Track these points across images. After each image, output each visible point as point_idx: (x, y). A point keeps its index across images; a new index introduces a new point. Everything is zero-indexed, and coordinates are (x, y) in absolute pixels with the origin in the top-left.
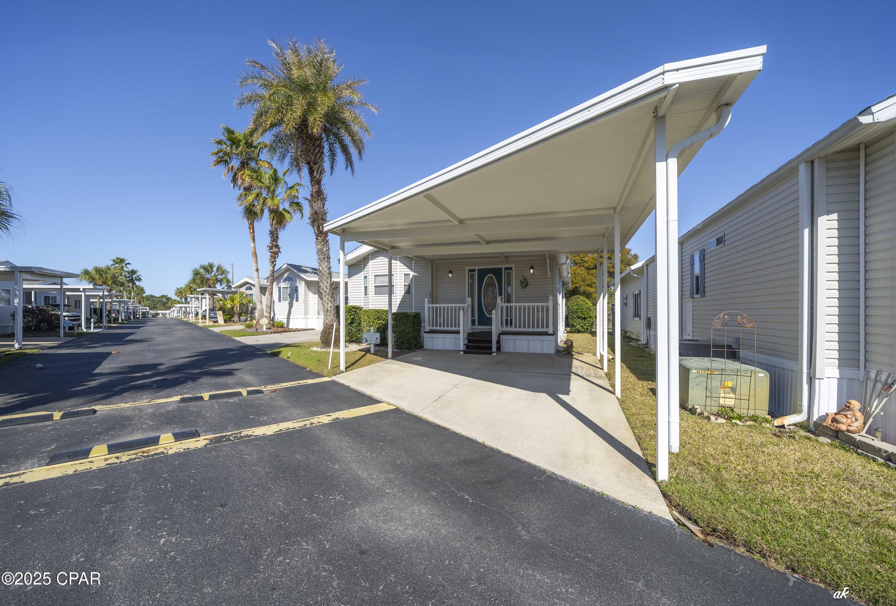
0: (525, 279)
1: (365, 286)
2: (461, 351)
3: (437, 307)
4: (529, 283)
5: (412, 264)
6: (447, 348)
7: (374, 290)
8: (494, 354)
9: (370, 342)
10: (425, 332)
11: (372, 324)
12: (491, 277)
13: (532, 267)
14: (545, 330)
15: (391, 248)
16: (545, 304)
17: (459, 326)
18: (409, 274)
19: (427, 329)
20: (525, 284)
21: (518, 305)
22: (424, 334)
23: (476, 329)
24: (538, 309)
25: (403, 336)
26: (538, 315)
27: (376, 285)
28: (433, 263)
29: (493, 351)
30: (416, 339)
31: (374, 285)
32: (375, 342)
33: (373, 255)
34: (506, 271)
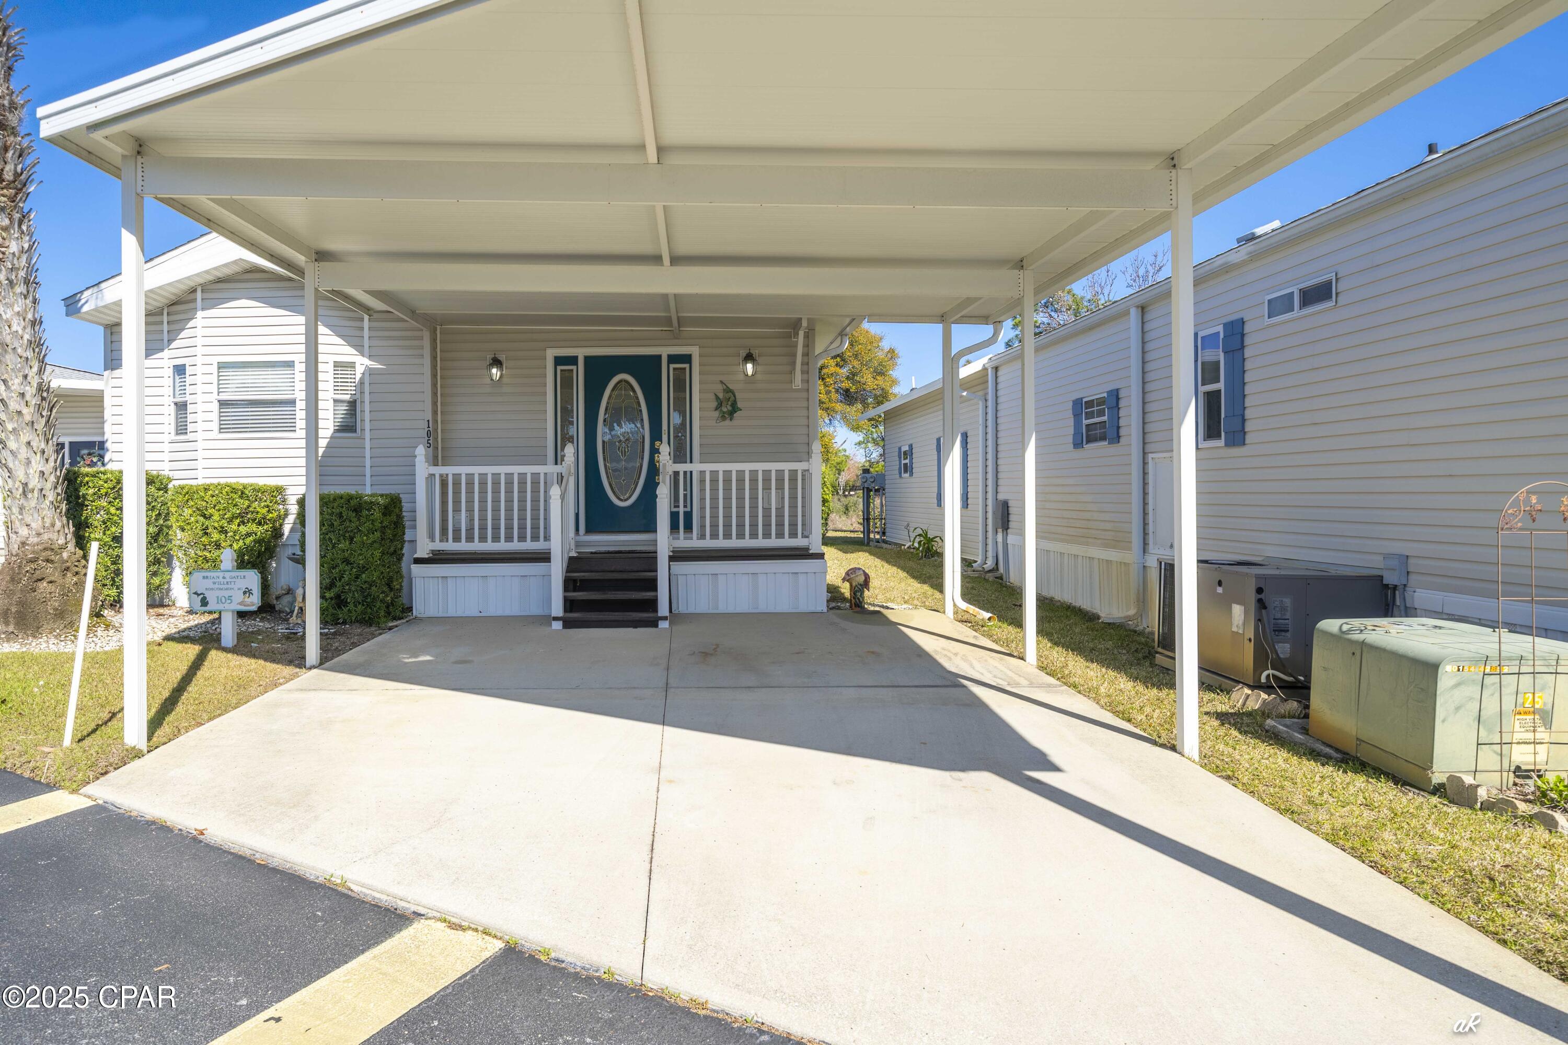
0: (728, 390)
1: (178, 400)
2: (556, 619)
3: (457, 477)
4: (739, 405)
5: (362, 329)
6: (494, 610)
7: (215, 416)
8: (664, 625)
9: (220, 607)
10: (418, 561)
11: (216, 536)
12: (627, 382)
13: (749, 357)
14: (799, 542)
15: (314, 256)
16: (799, 466)
17: (547, 538)
18: (352, 365)
19: (424, 548)
20: (730, 408)
21: (708, 467)
22: (413, 566)
23: (588, 544)
24: (767, 480)
25: (346, 578)
26: (767, 499)
27: (224, 397)
28: (435, 330)
29: (660, 614)
30: (389, 585)
31: (214, 397)
32: (240, 604)
33: (211, 291)
34: (672, 366)
